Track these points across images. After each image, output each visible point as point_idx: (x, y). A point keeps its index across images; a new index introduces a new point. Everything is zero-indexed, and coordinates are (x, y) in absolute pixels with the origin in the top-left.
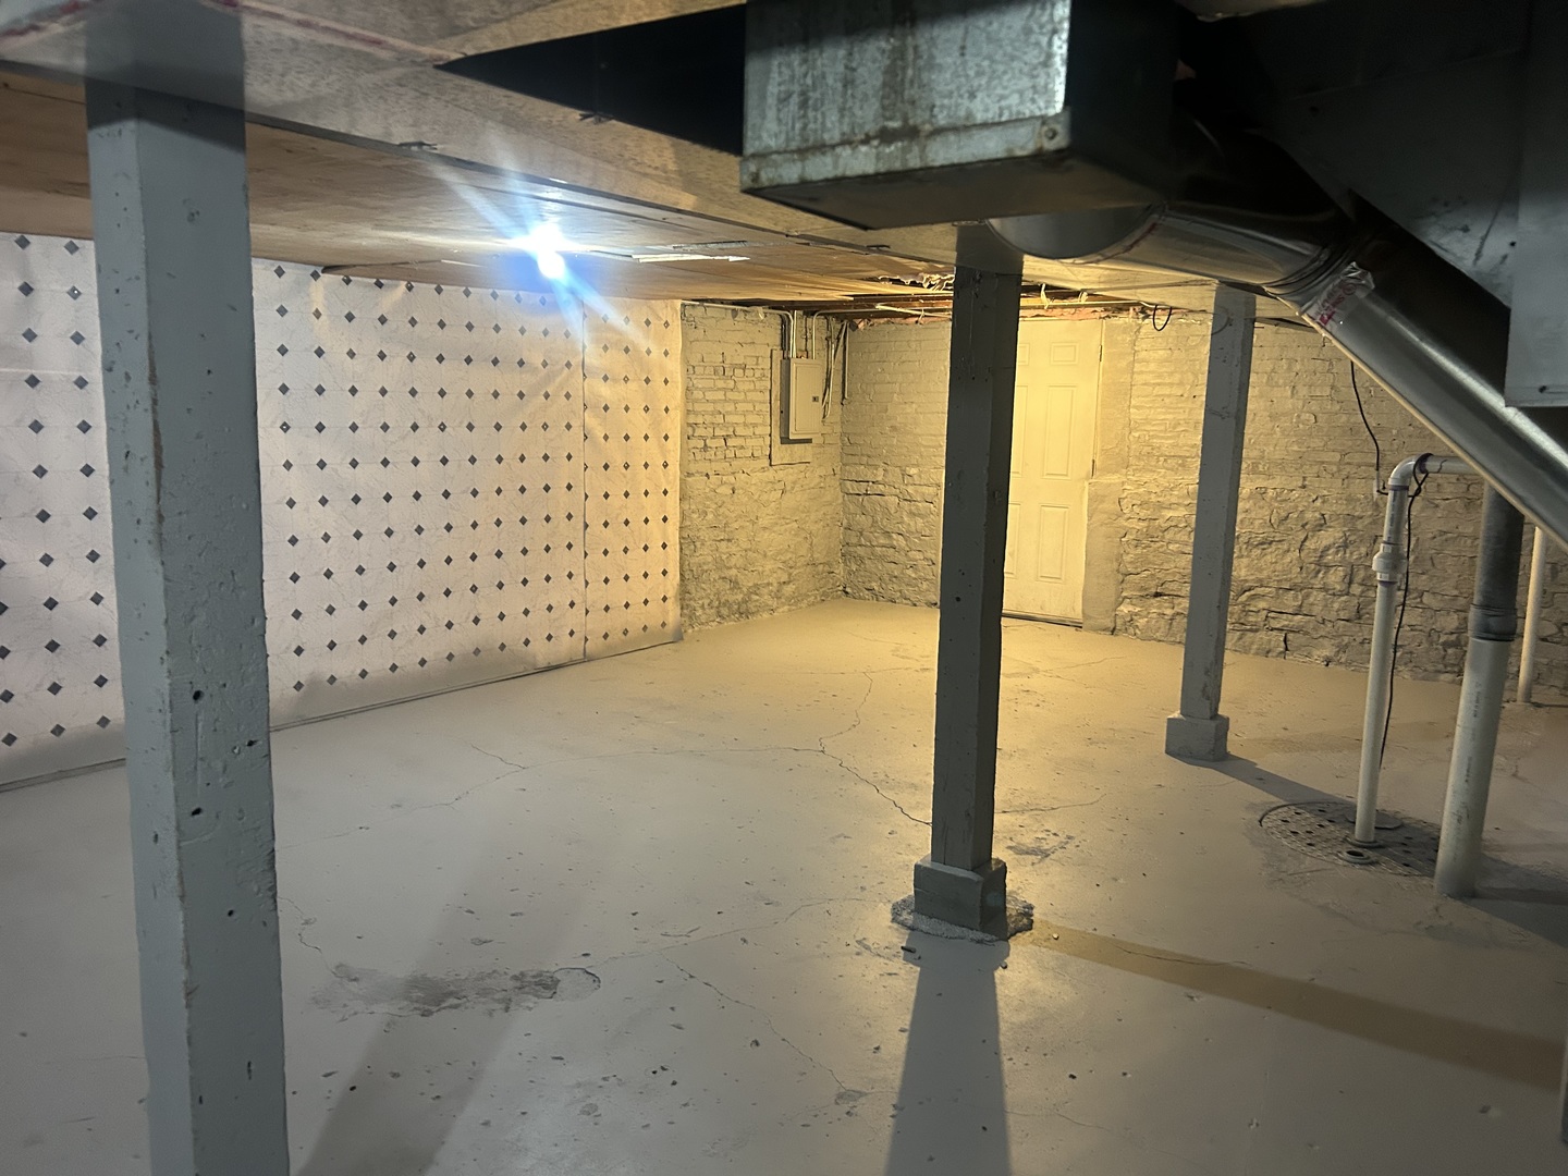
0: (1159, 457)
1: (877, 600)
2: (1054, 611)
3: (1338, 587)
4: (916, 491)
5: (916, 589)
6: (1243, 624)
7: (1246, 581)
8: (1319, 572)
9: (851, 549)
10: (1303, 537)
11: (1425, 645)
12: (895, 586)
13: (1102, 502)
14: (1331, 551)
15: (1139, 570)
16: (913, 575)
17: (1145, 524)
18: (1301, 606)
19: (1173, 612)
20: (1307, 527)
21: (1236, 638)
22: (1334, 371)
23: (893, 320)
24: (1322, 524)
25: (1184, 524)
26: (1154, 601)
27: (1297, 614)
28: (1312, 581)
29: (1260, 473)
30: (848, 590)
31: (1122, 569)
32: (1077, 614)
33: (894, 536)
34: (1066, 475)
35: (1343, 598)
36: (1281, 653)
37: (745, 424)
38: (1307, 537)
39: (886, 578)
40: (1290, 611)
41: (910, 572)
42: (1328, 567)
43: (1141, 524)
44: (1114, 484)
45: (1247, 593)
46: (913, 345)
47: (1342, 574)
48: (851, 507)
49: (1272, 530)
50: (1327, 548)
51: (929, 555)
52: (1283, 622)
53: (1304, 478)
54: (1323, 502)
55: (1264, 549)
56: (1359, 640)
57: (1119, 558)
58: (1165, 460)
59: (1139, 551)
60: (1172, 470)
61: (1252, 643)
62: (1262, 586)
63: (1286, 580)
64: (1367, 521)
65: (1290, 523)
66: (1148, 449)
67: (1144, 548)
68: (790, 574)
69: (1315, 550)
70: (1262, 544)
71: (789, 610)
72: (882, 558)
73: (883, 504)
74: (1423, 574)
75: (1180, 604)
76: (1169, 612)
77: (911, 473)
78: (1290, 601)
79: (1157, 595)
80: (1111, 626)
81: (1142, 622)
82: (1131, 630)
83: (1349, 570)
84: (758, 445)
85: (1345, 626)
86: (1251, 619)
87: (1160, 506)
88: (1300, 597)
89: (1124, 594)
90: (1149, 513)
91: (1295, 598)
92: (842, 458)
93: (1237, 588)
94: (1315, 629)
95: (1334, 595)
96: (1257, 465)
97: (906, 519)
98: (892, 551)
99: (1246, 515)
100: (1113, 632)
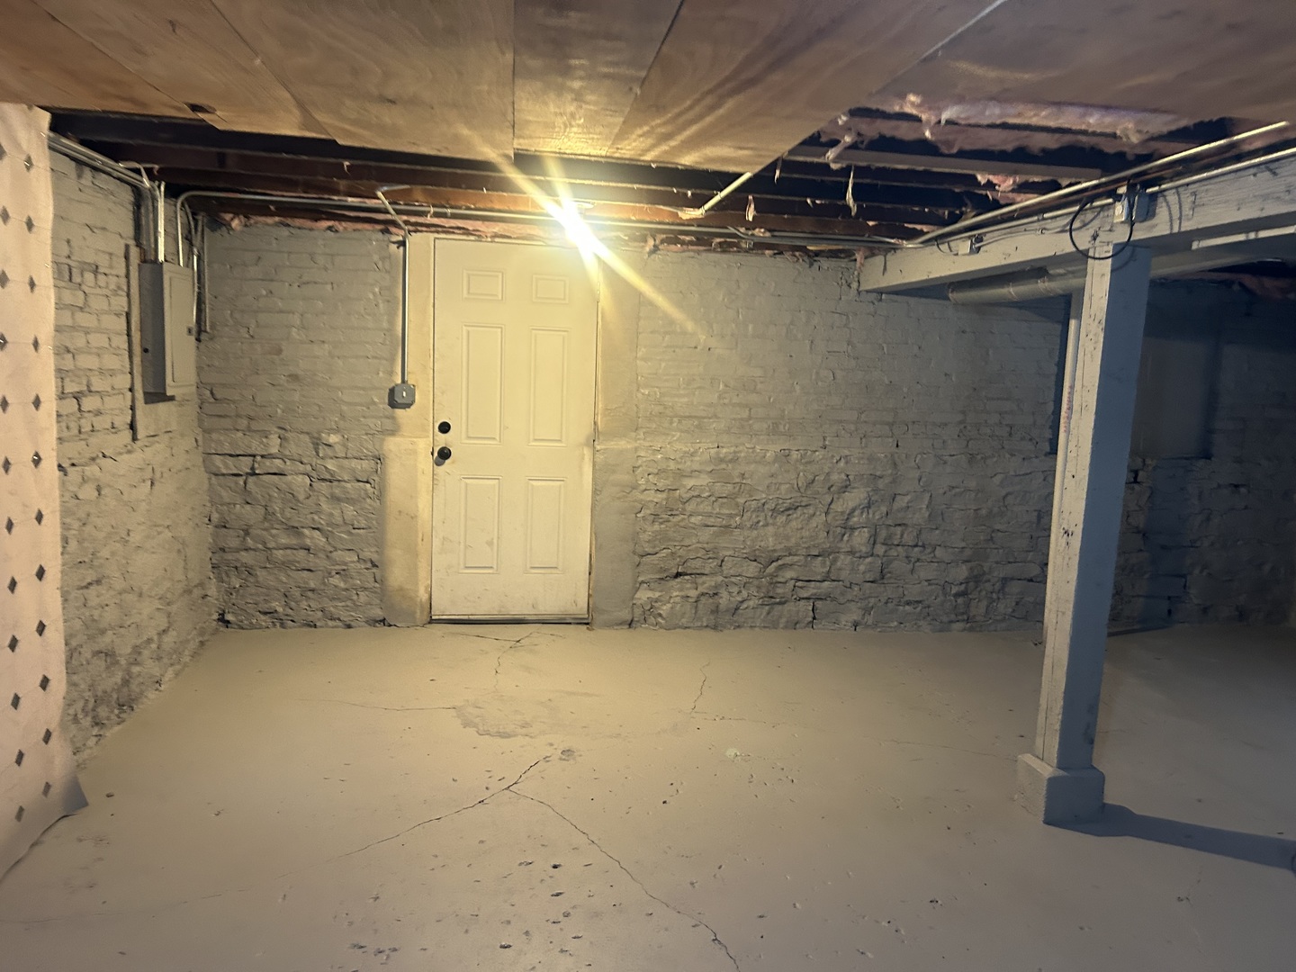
0: (672, 417)
1: (283, 626)
2: (549, 607)
3: (864, 549)
4: (341, 467)
5: (349, 603)
6: (772, 597)
7: (774, 551)
8: (844, 535)
9: (229, 557)
10: (829, 500)
11: (941, 598)
12: (312, 603)
13: (611, 472)
14: (857, 513)
15: (658, 549)
16: (342, 585)
17: (664, 495)
18: (829, 572)
19: (697, 593)
20: (832, 489)
21: (764, 614)
22: (851, 326)
23: (289, 221)
24: (845, 488)
25: (707, 494)
26: (675, 582)
27: (825, 581)
28: (839, 545)
30: (229, 617)
31: (639, 550)
32: (580, 607)
33: (306, 532)
34: (560, 441)
35: (869, 560)
36: (810, 622)
37: (101, 372)
38: (832, 500)
39: (296, 593)
40: (819, 578)
41: (336, 580)
43: (659, 495)
44: (624, 451)
45: (774, 564)
46: (321, 260)
47: (867, 535)
48: (224, 493)
49: (798, 494)
50: (853, 510)
51: (367, 554)
52: (812, 590)
53: (825, 438)
54: (847, 463)
55: (789, 515)
56: (883, 600)
57: (635, 538)
58: (680, 422)
59: (656, 527)
60: (687, 432)
61: (780, 617)
62: (790, 554)
63: (814, 546)
64: (887, 480)
65: (817, 487)
67: (661, 523)
69: (842, 513)
70: (789, 509)
72: (285, 565)
73: (283, 487)
74: (937, 529)
75: (704, 583)
76: (693, 593)
78: (819, 567)
79: (678, 575)
80: (629, 618)
81: (665, 609)
82: (652, 620)
83: (872, 531)
84: (118, 411)
85: (870, 588)
86: (780, 591)
87: (681, 474)
88: (828, 563)
89: (640, 579)
90: (667, 482)
91: (824, 563)
92: (200, 421)
93: (762, 560)
94: (842, 594)
95: (860, 557)
96: (776, 425)
97: (325, 506)
98: (302, 553)
99: (769, 481)
100: (630, 624)
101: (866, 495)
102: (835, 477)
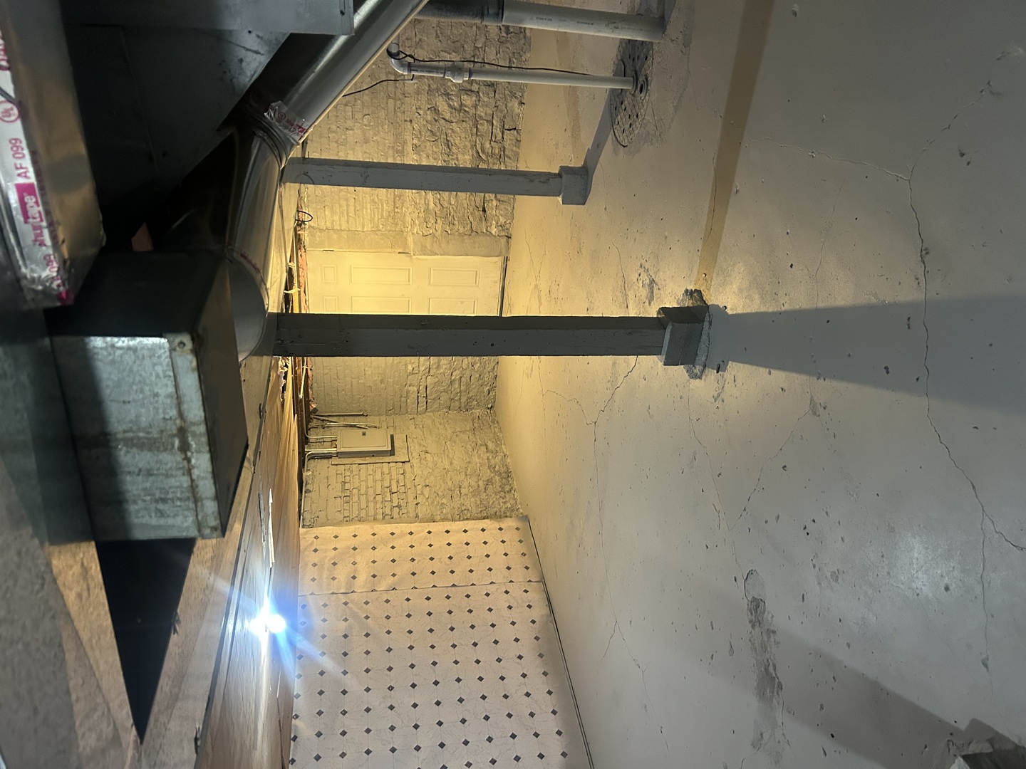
0: (395, 212)
1: (495, 387)
2: (497, 275)
3: (474, 98)
4: (423, 365)
6: (500, 157)
7: (473, 155)
8: (465, 110)
9: (463, 405)
10: (443, 121)
11: (509, 45)
12: (486, 376)
13: (425, 247)
14: (452, 104)
15: (469, 222)
16: (478, 365)
17: (439, 219)
18: (487, 121)
19: (494, 200)
20: (437, 118)
21: (509, 160)
23: (310, 385)
24: (435, 110)
26: (488, 212)
27: (493, 124)
28: (471, 114)
29: (403, 148)
30: (490, 406)
31: (469, 233)
32: (499, 260)
33: (453, 378)
34: (409, 270)
35: (481, 95)
36: (517, 132)
37: (382, 480)
38: (444, 119)
39: (481, 382)
40: (490, 127)
41: (476, 367)
42: (461, 105)
43: (439, 221)
44: (414, 239)
45: (481, 155)
46: (326, 371)
47: (465, 97)
48: (435, 407)
49: (439, 140)
50: (450, 106)
52: (498, 132)
53: (406, 121)
54: (420, 109)
55: (452, 145)
56: (507, 86)
57: (462, 235)
58: (397, 208)
59: (456, 223)
60: (403, 203)
61: (512, 150)
62: (476, 145)
63: (471, 130)
64: (432, 84)
65: (435, 129)
66: (390, 220)
67: (454, 220)
68: (481, 445)
69: (451, 113)
70: (448, 146)
71: (505, 444)
72: (468, 385)
73: (432, 386)
74: (463, 47)
75: (489, 198)
76: (495, 203)
77: (411, 369)
78: (484, 127)
79: (484, 210)
80: (505, 239)
81: (502, 220)
82: (508, 226)
83: (463, 92)
84: (396, 471)
85: (499, 94)
86: (497, 151)
87: (427, 210)
88: (482, 122)
89: (485, 231)
90: (431, 217)
91: (482, 124)
92: (403, 414)
93: (478, 162)
94: (501, 111)
95: (479, 101)
96: (398, 151)
97: (441, 371)
98: (462, 379)
99: (431, 158)
100: (509, 238)
101: (440, 97)
102: (429, 118)
